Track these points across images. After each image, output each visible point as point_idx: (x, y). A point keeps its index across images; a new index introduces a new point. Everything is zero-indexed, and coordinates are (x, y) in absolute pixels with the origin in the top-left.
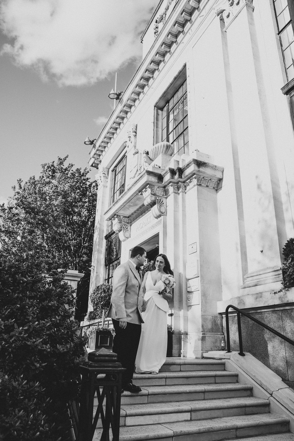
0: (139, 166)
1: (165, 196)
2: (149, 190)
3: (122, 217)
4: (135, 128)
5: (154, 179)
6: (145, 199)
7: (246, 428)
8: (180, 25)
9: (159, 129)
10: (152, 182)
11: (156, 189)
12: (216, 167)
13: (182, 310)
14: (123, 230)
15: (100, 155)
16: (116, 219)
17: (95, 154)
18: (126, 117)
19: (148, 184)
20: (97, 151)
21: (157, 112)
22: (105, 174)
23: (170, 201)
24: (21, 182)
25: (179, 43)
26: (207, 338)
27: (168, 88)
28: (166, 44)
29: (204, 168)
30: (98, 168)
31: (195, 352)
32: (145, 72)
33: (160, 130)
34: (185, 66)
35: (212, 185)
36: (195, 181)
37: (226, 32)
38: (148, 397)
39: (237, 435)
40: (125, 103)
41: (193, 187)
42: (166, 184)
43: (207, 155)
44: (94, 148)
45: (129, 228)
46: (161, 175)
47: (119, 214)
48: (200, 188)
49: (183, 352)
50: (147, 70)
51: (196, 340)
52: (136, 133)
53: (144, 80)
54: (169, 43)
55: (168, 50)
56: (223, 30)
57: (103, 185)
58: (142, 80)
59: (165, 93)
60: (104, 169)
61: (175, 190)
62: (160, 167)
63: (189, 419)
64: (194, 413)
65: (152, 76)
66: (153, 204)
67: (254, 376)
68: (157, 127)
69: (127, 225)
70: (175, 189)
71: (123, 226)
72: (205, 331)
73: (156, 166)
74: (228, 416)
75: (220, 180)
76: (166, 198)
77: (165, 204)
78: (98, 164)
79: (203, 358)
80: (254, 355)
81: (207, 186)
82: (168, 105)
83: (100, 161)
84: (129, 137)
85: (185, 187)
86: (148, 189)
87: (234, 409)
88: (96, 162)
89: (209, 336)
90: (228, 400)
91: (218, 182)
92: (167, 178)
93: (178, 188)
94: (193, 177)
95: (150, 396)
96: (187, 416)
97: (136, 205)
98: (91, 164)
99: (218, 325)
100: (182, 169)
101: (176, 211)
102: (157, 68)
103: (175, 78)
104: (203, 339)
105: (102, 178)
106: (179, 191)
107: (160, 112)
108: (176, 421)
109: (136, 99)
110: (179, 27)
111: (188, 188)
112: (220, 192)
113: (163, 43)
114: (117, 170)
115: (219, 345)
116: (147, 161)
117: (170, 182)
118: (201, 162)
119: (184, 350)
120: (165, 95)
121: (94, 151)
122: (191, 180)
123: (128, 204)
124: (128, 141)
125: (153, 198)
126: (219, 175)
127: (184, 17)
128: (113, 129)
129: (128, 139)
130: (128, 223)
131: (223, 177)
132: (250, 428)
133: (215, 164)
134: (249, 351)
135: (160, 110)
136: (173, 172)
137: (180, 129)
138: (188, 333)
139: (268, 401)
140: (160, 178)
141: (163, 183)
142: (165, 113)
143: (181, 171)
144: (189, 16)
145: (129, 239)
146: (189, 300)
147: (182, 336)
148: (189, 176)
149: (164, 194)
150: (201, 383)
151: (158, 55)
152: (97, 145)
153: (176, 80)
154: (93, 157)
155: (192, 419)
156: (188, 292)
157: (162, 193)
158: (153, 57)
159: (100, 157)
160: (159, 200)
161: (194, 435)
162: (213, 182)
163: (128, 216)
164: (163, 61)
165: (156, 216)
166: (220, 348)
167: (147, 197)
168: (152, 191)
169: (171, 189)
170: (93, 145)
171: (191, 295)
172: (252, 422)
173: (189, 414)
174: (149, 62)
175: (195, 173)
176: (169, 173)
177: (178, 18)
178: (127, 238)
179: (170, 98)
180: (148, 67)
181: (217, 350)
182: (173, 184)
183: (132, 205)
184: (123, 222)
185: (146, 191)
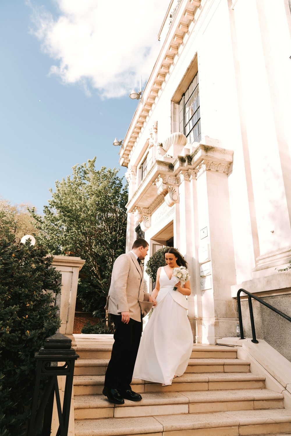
0: (154, 158)
1: (177, 185)
2: (161, 180)
3: (142, 208)
4: (156, 125)
5: (165, 169)
6: (158, 189)
7: (251, 426)
8: (190, 13)
9: (176, 122)
10: (162, 171)
11: (167, 178)
12: (225, 150)
13: (196, 295)
14: (143, 221)
15: (128, 155)
16: (137, 210)
17: (124, 154)
18: (147, 115)
19: (159, 174)
20: (125, 151)
21: (174, 106)
22: (133, 171)
23: (181, 189)
24: (58, 183)
25: (190, 32)
26: (220, 323)
27: (183, 80)
28: (178, 36)
29: (212, 152)
30: (127, 168)
31: (209, 338)
32: (161, 68)
33: (177, 124)
34: (196, 55)
35: (222, 169)
36: (204, 167)
37: (233, 9)
38: (144, 385)
39: (240, 433)
40: (146, 102)
41: (203, 173)
42: (177, 172)
43: (217, 140)
44: (123, 148)
45: (149, 218)
46: (171, 164)
47: (139, 206)
48: (209, 173)
49: (198, 338)
50: (162, 66)
51: (209, 326)
52: (157, 129)
53: (161, 77)
54: (181, 35)
55: (181, 42)
56: (230, 8)
57: (132, 182)
58: (159, 76)
59: (179, 86)
60: (132, 166)
61: (186, 178)
62: (172, 157)
63: (187, 412)
64: (192, 405)
65: (168, 71)
66: (166, 193)
67: (267, 366)
68: (174, 121)
69: (148, 215)
70: (186, 176)
71: (144, 217)
72: (218, 316)
73: (168, 156)
74: (233, 410)
75: (231, 163)
76: (178, 186)
77: (177, 192)
78: (128, 163)
79: (217, 344)
80: (269, 342)
81: (217, 171)
82: (184, 98)
83: (129, 160)
84: (150, 134)
85: (196, 173)
86: (160, 178)
87: (240, 403)
88: (125, 161)
89: (222, 321)
90: (236, 391)
91: (229, 165)
92: (177, 165)
93: (189, 176)
94: (202, 162)
95: (147, 385)
96: (184, 408)
97: (153, 195)
98: (121, 163)
99: (232, 309)
100: (191, 156)
101: (187, 198)
102: (171, 62)
103: (188, 69)
104: (216, 325)
105: (131, 176)
106: (190, 178)
107: (177, 105)
108: (171, 413)
109: (155, 97)
110: (189, 16)
111: (198, 174)
112: (231, 176)
113: (176, 35)
114: (144, 167)
115: (234, 331)
116: (161, 153)
117: (181, 170)
118: (208, 146)
119: (198, 336)
120: (180, 88)
121: (122, 152)
122: (201, 166)
123: (145, 195)
124: (150, 138)
125: (165, 187)
126: (228, 158)
127: (192, 3)
128: (137, 129)
129: (149, 136)
130: (148, 214)
131: (233, 161)
132: (256, 426)
133: (223, 148)
134: (265, 339)
135: (177, 104)
136: (182, 160)
137: (195, 119)
138: (202, 319)
139: (281, 394)
140: (171, 167)
141: (174, 172)
142: (181, 106)
143: (190, 158)
144: (198, 2)
145: (150, 229)
146: (202, 285)
147: (196, 321)
148: (198, 162)
149: (177, 183)
150: (208, 372)
151: (171, 48)
152: (125, 145)
153: (189, 70)
154: (123, 157)
155: (190, 412)
156: (201, 276)
157: (174, 182)
158: (167, 51)
159: (128, 156)
160: (171, 189)
161: (188, 430)
162: (223, 166)
163: (147, 207)
164: (177, 54)
165: (169, 204)
166: (236, 335)
167: (160, 186)
168: (163, 180)
169: (182, 177)
170: (121, 146)
171: (203, 280)
172: (259, 419)
173: (187, 406)
174: (163, 58)
175: (203, 158)
176: (179, 161)
177: (187, 6)
178: (148, 228)
179: (185, 91)
180: (163, 62)
181: (232, 337)
182: (184, 172)
183: (148, 195)
184: (143, 213)
185: (158, 181)
